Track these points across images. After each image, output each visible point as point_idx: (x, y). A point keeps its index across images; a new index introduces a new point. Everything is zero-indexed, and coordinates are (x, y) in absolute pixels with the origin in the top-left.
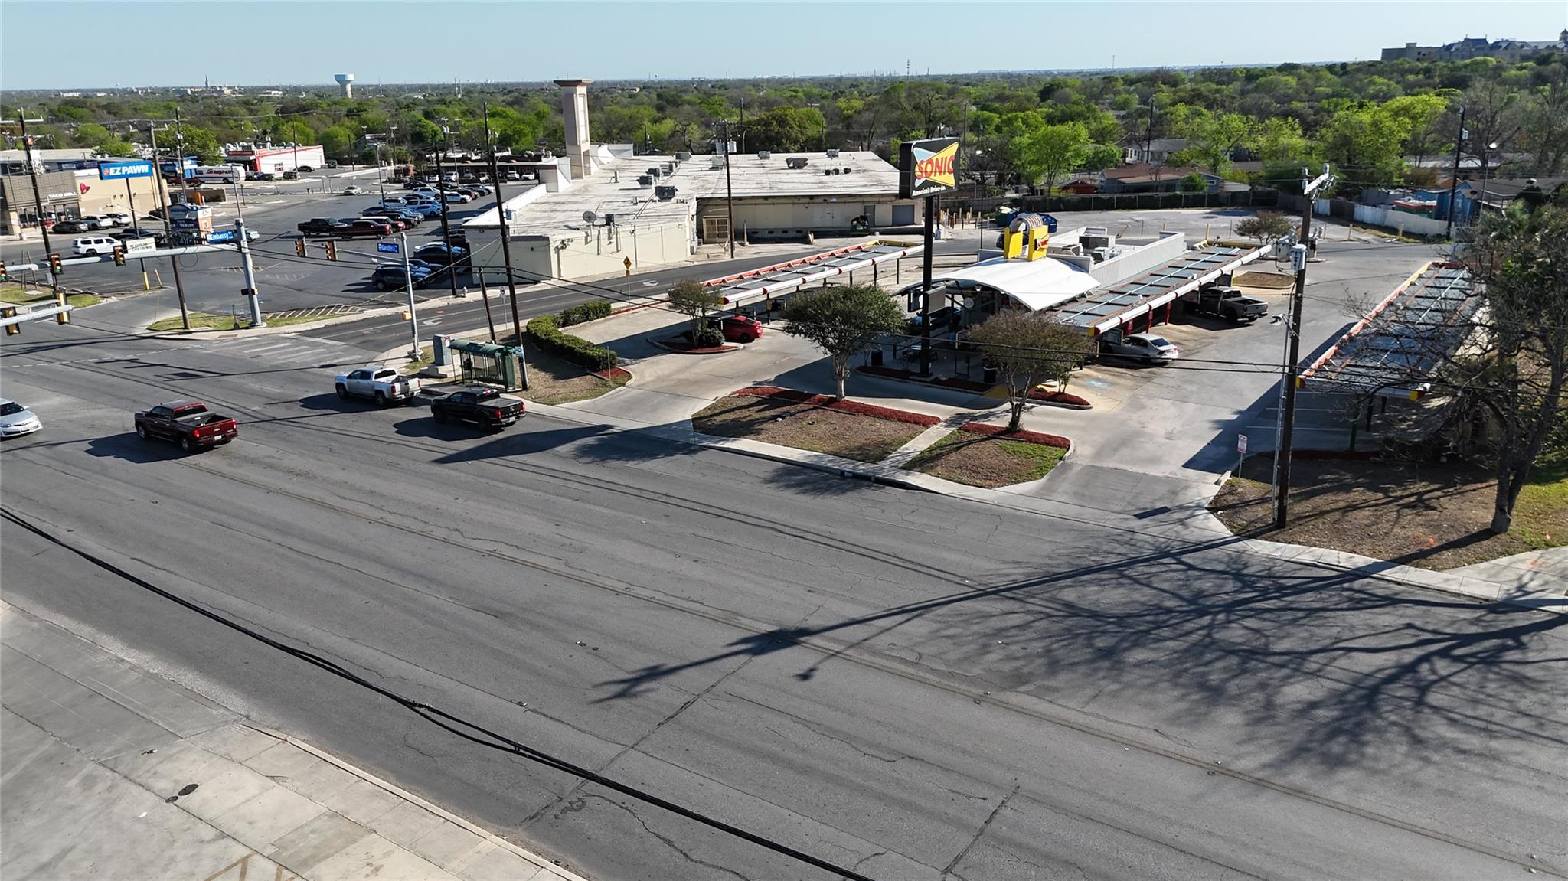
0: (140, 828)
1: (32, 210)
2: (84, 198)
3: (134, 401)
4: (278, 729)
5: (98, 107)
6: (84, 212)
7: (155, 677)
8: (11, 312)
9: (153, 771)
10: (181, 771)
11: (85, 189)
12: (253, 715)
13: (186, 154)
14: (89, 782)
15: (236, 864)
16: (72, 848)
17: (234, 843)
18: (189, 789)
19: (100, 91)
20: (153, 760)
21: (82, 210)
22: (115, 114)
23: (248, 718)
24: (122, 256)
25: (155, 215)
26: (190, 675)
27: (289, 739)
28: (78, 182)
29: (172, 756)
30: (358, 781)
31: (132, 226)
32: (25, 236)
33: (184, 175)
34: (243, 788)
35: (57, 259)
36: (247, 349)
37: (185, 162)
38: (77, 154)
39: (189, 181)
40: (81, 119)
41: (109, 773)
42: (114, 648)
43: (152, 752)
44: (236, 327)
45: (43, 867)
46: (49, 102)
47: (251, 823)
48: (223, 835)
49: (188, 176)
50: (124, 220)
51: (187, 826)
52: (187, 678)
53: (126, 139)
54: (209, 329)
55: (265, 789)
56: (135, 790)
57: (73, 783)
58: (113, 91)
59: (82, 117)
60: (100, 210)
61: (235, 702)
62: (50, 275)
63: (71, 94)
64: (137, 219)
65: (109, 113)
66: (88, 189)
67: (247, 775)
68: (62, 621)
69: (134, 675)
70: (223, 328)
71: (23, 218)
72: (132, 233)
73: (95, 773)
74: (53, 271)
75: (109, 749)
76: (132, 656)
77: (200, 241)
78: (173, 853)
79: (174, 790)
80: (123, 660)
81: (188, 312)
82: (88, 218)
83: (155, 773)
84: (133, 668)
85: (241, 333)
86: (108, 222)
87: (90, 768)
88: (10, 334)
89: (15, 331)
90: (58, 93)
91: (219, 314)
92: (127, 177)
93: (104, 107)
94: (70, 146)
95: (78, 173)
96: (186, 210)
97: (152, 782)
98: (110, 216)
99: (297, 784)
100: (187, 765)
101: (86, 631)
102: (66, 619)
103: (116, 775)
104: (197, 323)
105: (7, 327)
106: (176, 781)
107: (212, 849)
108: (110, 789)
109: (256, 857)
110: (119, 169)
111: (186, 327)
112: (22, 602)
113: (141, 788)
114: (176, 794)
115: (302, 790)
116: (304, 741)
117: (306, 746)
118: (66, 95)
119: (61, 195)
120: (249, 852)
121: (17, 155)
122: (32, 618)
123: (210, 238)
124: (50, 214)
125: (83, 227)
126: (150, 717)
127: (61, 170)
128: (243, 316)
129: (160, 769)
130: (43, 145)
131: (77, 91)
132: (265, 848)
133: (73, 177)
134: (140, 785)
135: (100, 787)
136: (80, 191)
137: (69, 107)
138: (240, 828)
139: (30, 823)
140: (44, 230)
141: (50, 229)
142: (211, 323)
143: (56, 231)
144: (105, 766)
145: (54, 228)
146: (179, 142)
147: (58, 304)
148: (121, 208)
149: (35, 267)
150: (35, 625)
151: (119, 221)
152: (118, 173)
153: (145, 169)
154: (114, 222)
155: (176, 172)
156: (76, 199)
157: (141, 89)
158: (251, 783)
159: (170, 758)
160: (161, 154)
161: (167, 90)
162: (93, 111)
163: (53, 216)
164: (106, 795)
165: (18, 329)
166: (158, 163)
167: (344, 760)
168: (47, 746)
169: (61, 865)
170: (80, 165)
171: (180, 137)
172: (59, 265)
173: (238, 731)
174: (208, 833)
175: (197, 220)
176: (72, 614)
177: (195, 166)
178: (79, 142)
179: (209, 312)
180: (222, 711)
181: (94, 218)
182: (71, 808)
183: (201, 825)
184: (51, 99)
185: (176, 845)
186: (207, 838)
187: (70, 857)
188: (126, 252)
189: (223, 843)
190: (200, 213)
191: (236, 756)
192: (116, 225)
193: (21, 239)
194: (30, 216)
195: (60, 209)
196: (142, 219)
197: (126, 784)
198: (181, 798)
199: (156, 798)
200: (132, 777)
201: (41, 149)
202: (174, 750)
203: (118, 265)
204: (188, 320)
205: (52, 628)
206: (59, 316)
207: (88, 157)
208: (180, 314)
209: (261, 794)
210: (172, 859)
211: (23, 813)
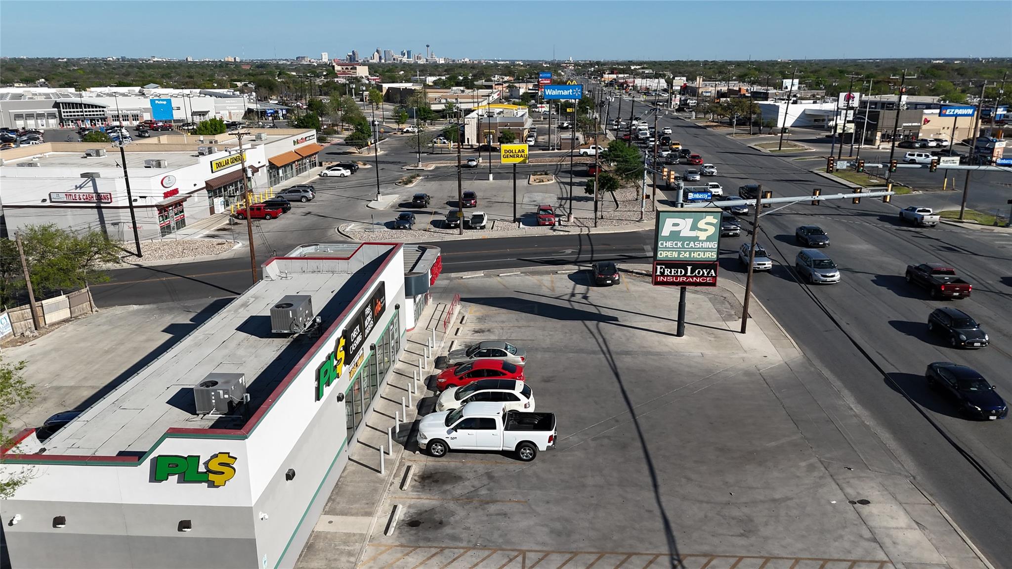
0: (829, 508)
1: (890, 132)
2: (924, 127)
3: (911, 258)
4: (931, 495)
5: (952, 70)
6: (921, 135)
7: (867, 427)
8: (859, 190)
9: (847, 480)
10: (863, 488)
11: (927, 121)
12: (918, 478)
13: (1001, 104)
14: (811, 468)
15: (877, 562)
16: (791, 499)
17: (879, 548)
18: (865, 502)
19: (957, 60)
20: (849, 474)
21: (920, 135)
22: (962, 75)
23: (914, 478)
24: (936, 166)
25: (966, 142)
26: (887, 435)
27: (937, 505)
28: (924, 117)
29: (861, 477)
30: (974, 558)
31: (948, 148)
32: (881, 147)
33: (995, 117)
34: (897, 519)
35: (895, 163)
36: (998, 241)
37: (998, 109)
38: (928, 99)
39: (997, 122)
40: (940, 77)
41: (823, 469)
42: (850, 400)
43: (850, 469)
44: (996, 225)
45: (774, 501)
46: (923, 66)
47: (894, 543)
48: (875, 540)
49: (997, 119)
50: (944, 144)
51: (855, 522)
52: (886, 436)
53: (963, 91)
54: (976, 222)
55: (909, 527)
56: (835, 486)
57: (803, 464)
58: (965, 60)
59: (940, 76)
60: (932, 135)
61: (910, 464)
62: (887, 172)
63: (938, 62)
64: (953, 144)
65: (958, 74)
66: (929, 121)
67: (902, 513)
68: (826, 373)
69: (855, 420)
70: (985, 223)
71: (883, 136)
72: (948, 152)
73: (816, 465)
74: (890, 170)
75: (828, 455)
76: (857, 409)
77: (990, 163)
78: (843, 533)
79: (855, 498)
80: (852, 409)
81: (966, 209)
82: (922, 140)
83: (848, 482)
84: (856, 416)
85: (997, 229)
86: (934, 144)
87: (814, 460)
88: (854, 202)
89: (857, 202)
90: (930, 60)
91: (986, 214)
92: (956, 116)
93: (957, 70)
94: (927, 94)
95: (926, 111)
96: (988, 141)
97: (844, 485)
98: (936, 140)
99: (932, 536)
100: (869, 489)
101: (837, 384)
102: (829, 373)
103: (827, 472)
104: (968, 217)
105: (854, 199)
106: (858, 493)
107: (866, 544)
108: (821, 478)
109: (890, 565)
110: (953, 110)
111: (960, 218)
112: (810, 354)
113: (837, 486)
114: (856, 500)
115: (934, 542)
116: (946, 511)
117: (946, 515)
118: (935, 62)
119: (910, 124)
120: (887, 560)
121: (893, 98)
122: (812, 365)
123: (999, 161)
124: (900, 135)
125: (917, 145)
126: (856, 449)
127: (916, 108)
128: (1003, 218)
129: (852, 481)
130: (910, 93)
131: (942, 59)
132: (898, 563)
133: (922, 114)
134: (838, 484)
135: (816, 474)
136: (923, 123)
137: (934, 69)
138: (887, 542)
139: (776, 474)
140: (893, 144)
141: (897, 143)
142: (978, 218)
143: (900, 146)
144: (822, 463)
145: (899, 144)
146: (999, 95)
147: (887, 190)
148: (946, 136)
149: (881, 166)
150: (813, 369)
151: (941, 144)
152: (951, 113)
153: (970, 111)
154: (938, 144)
155: (990, 115)
156: (919, 127)
157: (985, 59)
158: (903, 520)
159: (859, 478)
160: (985, 102)
161: (1003, 60)
162: (948, 73)
163: (902, 137)
164: (818, 480)
165: (859, 202)
166: (981, 109)
167: (970, 538)
168: (796, 437)
169: (783, 504)
170: (929, 106)
171: (1001, 91)
172: (895, 166)
173: (905, 483)
174: (867, 534)
175: (993, 149)
176: (832, 371)
177: (1005, 112)
178: (932, 92)
179: (979, 211)
180: (899, 466)
181: (926, 140)
182: (798, 477)
183: (864, 527)
184: (925, 64)
185: (846, 530)
186: (866, 537)
187: (789, 503)
188: (939, 164)
189: (874, 545)
190: (997, 144)
191: (899, 497)
192: (938, 146)
193: (878, 148)
194: (888, 135)
195: (907, 133)
196: (957, 144)
197: (830, 480)
198: (858, 505)
199: (844, 497)
200: (835, 477)
201: (908, 95)
202: (863, 475)
203: (931, 171)
204: (964, 214)
205: (820, 375)
206: (885, 197)
207: (935, 102)
208: (960, 209)
209: (906, 529)
210: (841, 537)
211: (774, 466)
